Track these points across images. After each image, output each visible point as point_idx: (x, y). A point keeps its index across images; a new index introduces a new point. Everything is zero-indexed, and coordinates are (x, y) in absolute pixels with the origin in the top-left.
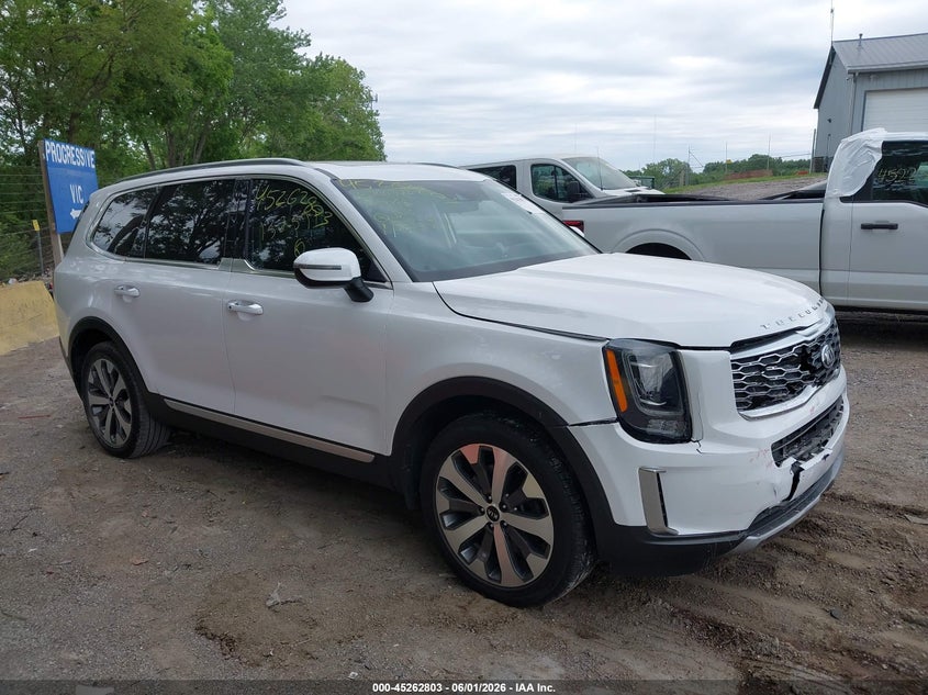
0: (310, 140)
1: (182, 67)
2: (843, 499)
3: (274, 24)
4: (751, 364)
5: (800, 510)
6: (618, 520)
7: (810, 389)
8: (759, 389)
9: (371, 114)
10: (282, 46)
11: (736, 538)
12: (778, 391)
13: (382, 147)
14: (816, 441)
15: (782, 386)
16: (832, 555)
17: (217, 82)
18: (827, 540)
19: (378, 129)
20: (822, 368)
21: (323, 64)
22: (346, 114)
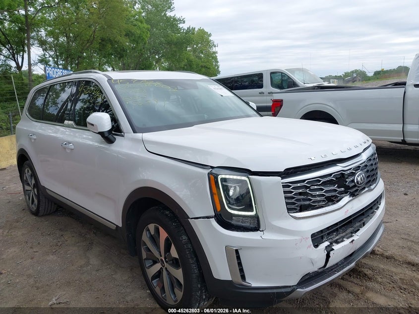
0: (186, 65)
1: (124, 33)
2: (387, 258)
3: (169, 14)
4: (299, 185)
5: (338, 272)
6: (216, 276)
7: (346, 199)
8: (304, 200)
9: (215, 53)
10: (173, 23)
11: (289, 290)
12: (319, 201)
13: (218, 68)
14: (350, 230)
15: (323, 198)
16: (370, 295)
17: (143, 39)
18: (370, 284)
19: (217, 59)
20: (355, 186)
21: (190, 31)
22: (202, 53)
